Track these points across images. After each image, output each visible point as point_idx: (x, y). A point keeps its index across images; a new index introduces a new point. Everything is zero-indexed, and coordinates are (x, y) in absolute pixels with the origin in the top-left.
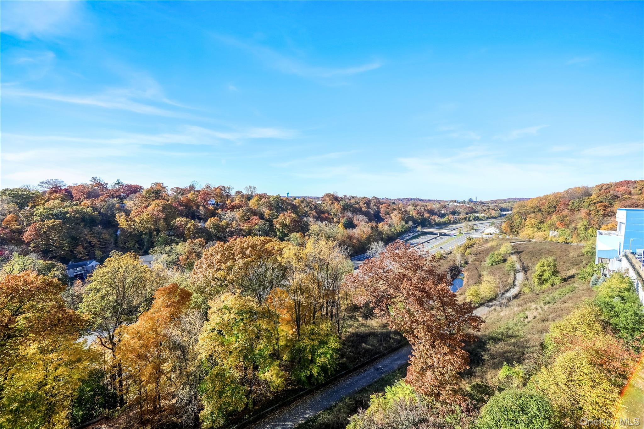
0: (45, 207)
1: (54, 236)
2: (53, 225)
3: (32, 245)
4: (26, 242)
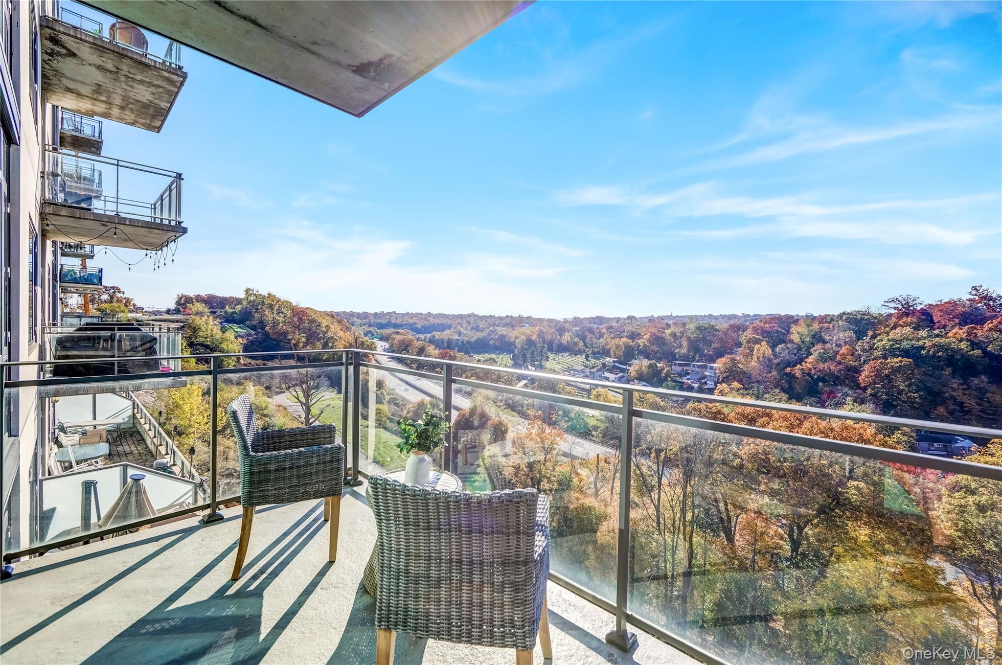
0: (891, 336)
1: (900, 384)
2: (900, 366)
3: (869, 391)
4: (862, 385)
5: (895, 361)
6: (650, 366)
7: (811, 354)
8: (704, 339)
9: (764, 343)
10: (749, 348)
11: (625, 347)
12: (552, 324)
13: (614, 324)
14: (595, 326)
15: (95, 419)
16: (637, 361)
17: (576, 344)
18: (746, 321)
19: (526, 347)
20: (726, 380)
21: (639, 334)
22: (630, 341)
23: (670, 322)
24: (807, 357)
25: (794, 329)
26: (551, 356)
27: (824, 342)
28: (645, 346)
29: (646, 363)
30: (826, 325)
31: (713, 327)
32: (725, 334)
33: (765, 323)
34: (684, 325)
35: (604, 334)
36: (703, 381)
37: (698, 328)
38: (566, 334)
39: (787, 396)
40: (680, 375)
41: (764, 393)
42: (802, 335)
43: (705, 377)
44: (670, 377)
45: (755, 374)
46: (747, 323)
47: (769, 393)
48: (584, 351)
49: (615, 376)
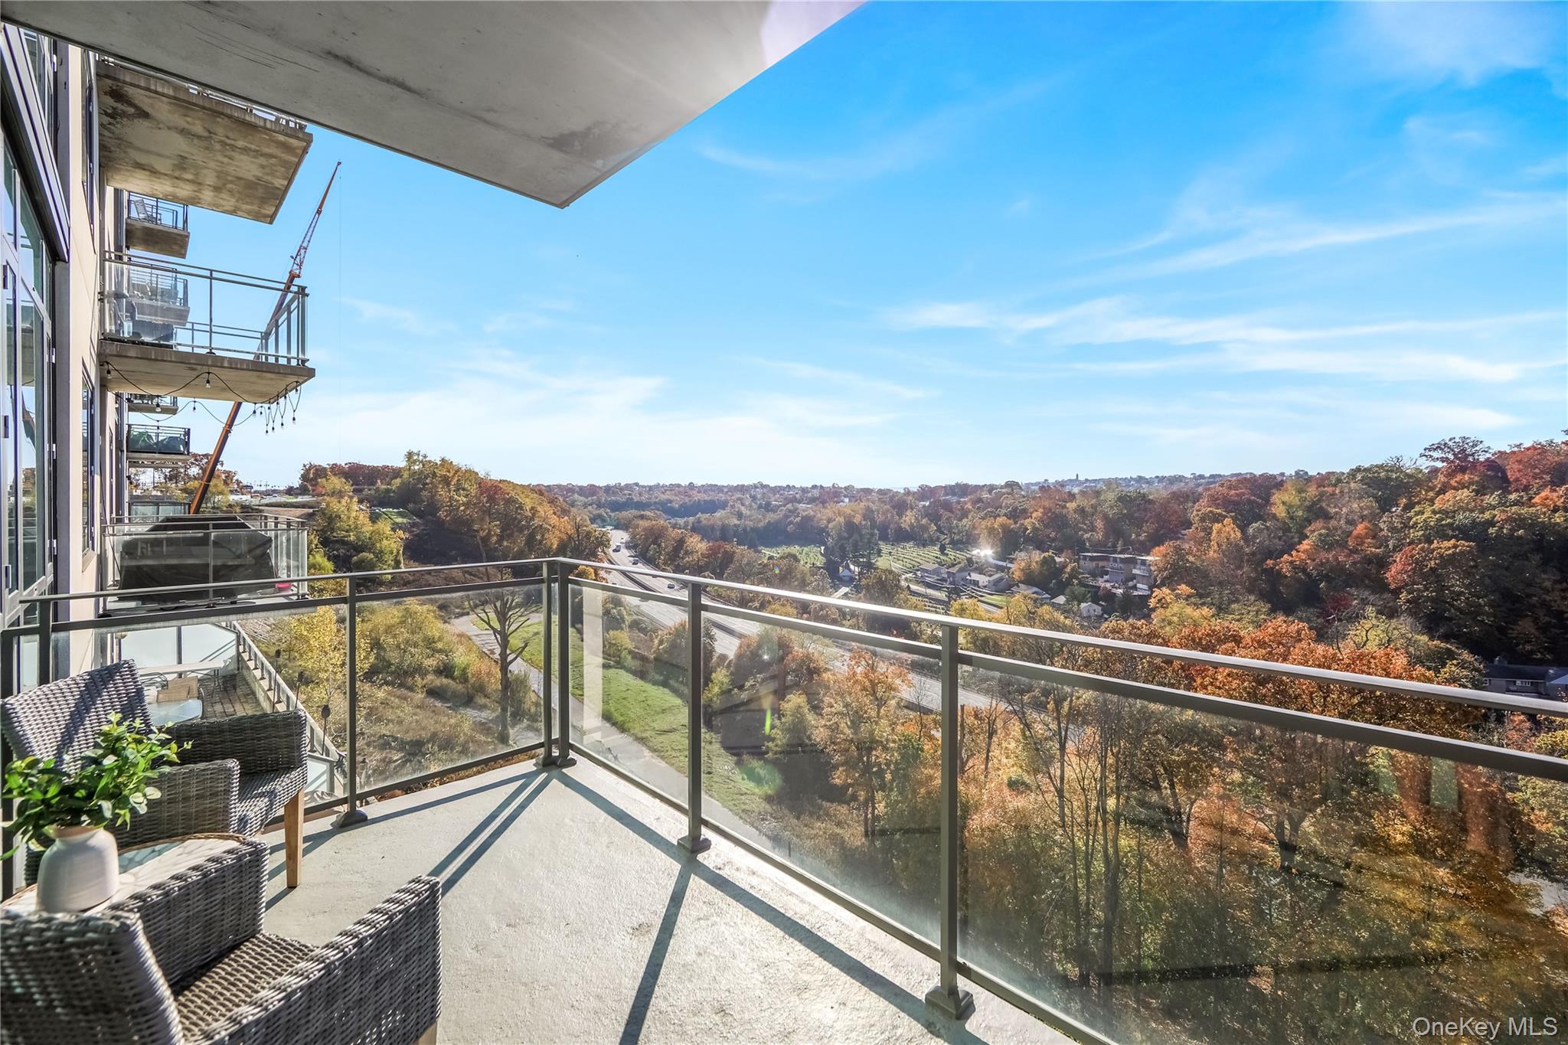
0: (1437, 506)
1: (1456, 583)
2: (1454, 554)
3: (1403, 596)
4: (1392, 587)
5: (1446, 546)
6: (1045, 561)
7: (1307, 537)
8: (1129, 517)
9: (1227, 521)
10: (1204, 529)
11: (1004, 532)
12: (887, 498)
13: (985, 495)
14: (954, 499)
15: (180, 662)
16: (1023, 554)
17: (925, 528)
18: (1199, 485)
19: (845, 535)
20: (1169, 581)
21: (1025, 511)
22: (1011, 521)
23: (1076, 490)
24: (1300, 543)
25: (1277, 497)
26: (885, 548)
27: (1327, 517)
28: (1035, 529)
29: (1037, 556)
30: (1330, 489)
31: (1144, 496)
32: (1165, 505)
33: (1230, 488)
34: (1098, 493)
35: (969, 511)
36: (1131, 584)
37: (1121, 499)
38: (908, 513)
39: (1269, 605)
40: (1094, 575)
41: (1231, 602)
42: (1291, 506)
43: (1134, 577)
44: (1077, 578)
45: (1214, 571)
46: (1200, 489)
47: (1237, 601)
48: (938, 539)
49: (988, 578)
